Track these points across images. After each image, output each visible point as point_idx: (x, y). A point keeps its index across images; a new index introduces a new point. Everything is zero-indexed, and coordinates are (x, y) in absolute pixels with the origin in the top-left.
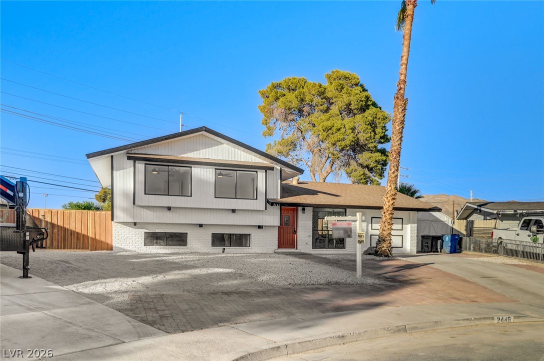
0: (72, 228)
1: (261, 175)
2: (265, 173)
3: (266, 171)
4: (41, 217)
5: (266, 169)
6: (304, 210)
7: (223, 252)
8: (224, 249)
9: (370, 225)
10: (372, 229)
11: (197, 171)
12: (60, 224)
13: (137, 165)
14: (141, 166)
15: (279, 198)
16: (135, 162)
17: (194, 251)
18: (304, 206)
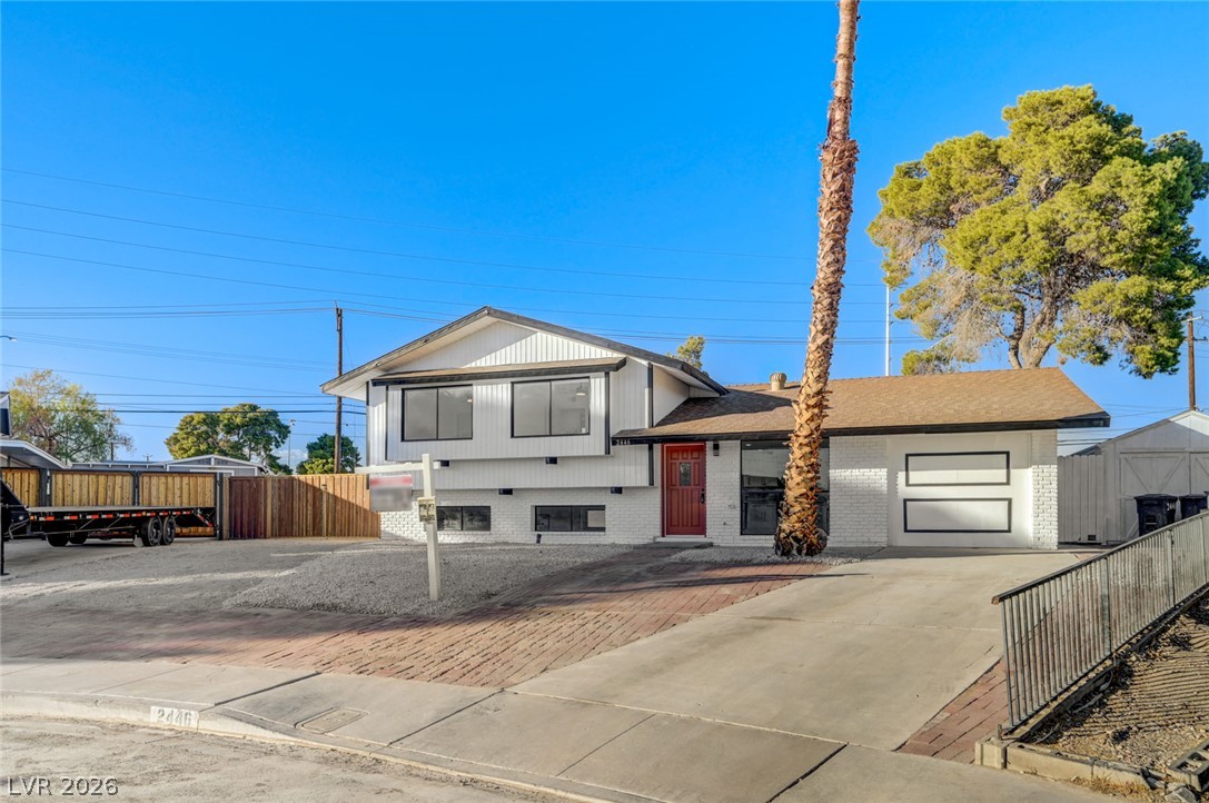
0: (359, 503)
1: (597, 384)
2: (603, 380)
3: (607, 374)
4: (322, 488)
5: (607, 369)
6: (716, 447)
7: (538, 542)
8: (539, 536)
9: (901, 476)
10: (908, 484)
11: (481, 391)
12: (344, 497)
13: (390, 393)
14: (395, 393)
15: (646, 426)
16: (387, 389)
17: (500, 540)
18: (717, 440)
